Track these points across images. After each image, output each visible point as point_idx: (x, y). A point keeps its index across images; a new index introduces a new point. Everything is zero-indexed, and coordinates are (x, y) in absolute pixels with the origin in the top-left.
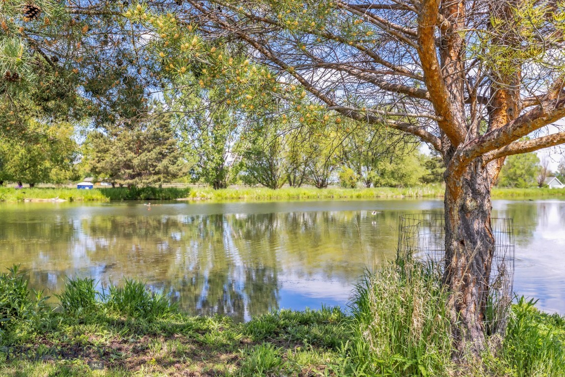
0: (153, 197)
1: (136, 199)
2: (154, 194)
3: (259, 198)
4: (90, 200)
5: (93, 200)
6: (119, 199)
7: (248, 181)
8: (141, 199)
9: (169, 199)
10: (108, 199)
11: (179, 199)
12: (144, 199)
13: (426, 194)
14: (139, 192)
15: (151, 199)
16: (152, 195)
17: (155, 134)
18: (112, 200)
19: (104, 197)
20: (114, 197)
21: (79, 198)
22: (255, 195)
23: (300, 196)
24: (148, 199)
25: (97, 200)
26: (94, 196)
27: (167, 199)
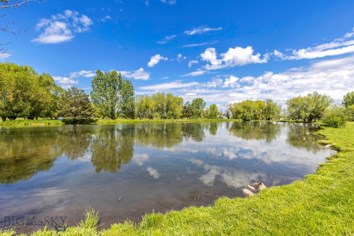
1: (76, 123)
2: (83, 122)
5: (58, 124)
6: (69, 123)
7: (123, 117)
8: (78, 123)
9: (89, 123)
10: (64, 124)
11: (91, 123)
13: (180, 121)
14: (77, 121)
17: (81, 102)
19: (62, 123)
20: (67, 123)
21: (53, 123)
22: (122, 121)
23: (138, 122)
24: (80, 123)
25: (60, 124)
27: (88, 123)
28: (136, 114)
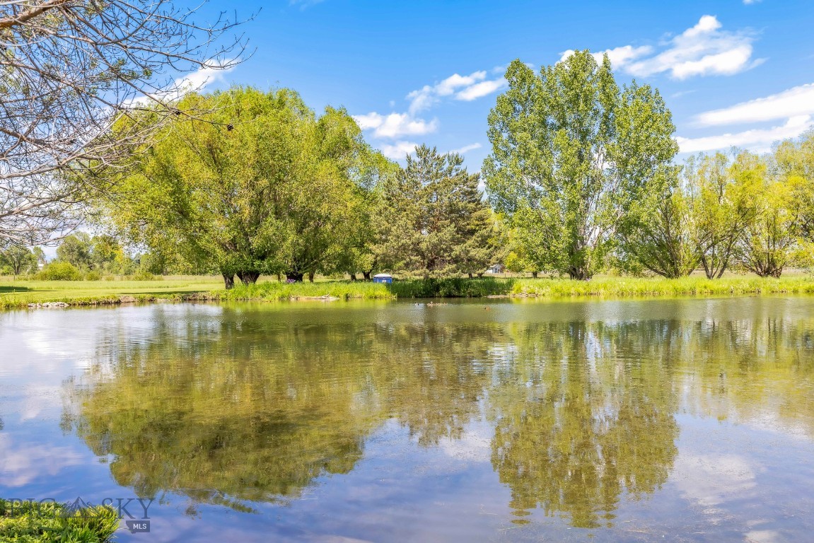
0: (456, 293)
1: (433, 297)
2: (459, 290)
3: (622, 294)
4: (371, 297)
5: (376, 297)
6: (410, 297)
7: (623, 267)
8: (441, 297)
9: (480, 296)
10: (394, 297)
11: (490, 297)
12: (444, 297)
14: (437, 288)
15: (454, 296)
16: (455, 291)
17: (451, 206)
18: (399, 297)
19: (388, 294)
20: (402, 294)
21: (358, 295)
22: (617, 289)
23: (698, 290)
24: (449, 296)
25: (381, 297)
26: (377, 293)
27: (476, 297)
28: (686, 251)
